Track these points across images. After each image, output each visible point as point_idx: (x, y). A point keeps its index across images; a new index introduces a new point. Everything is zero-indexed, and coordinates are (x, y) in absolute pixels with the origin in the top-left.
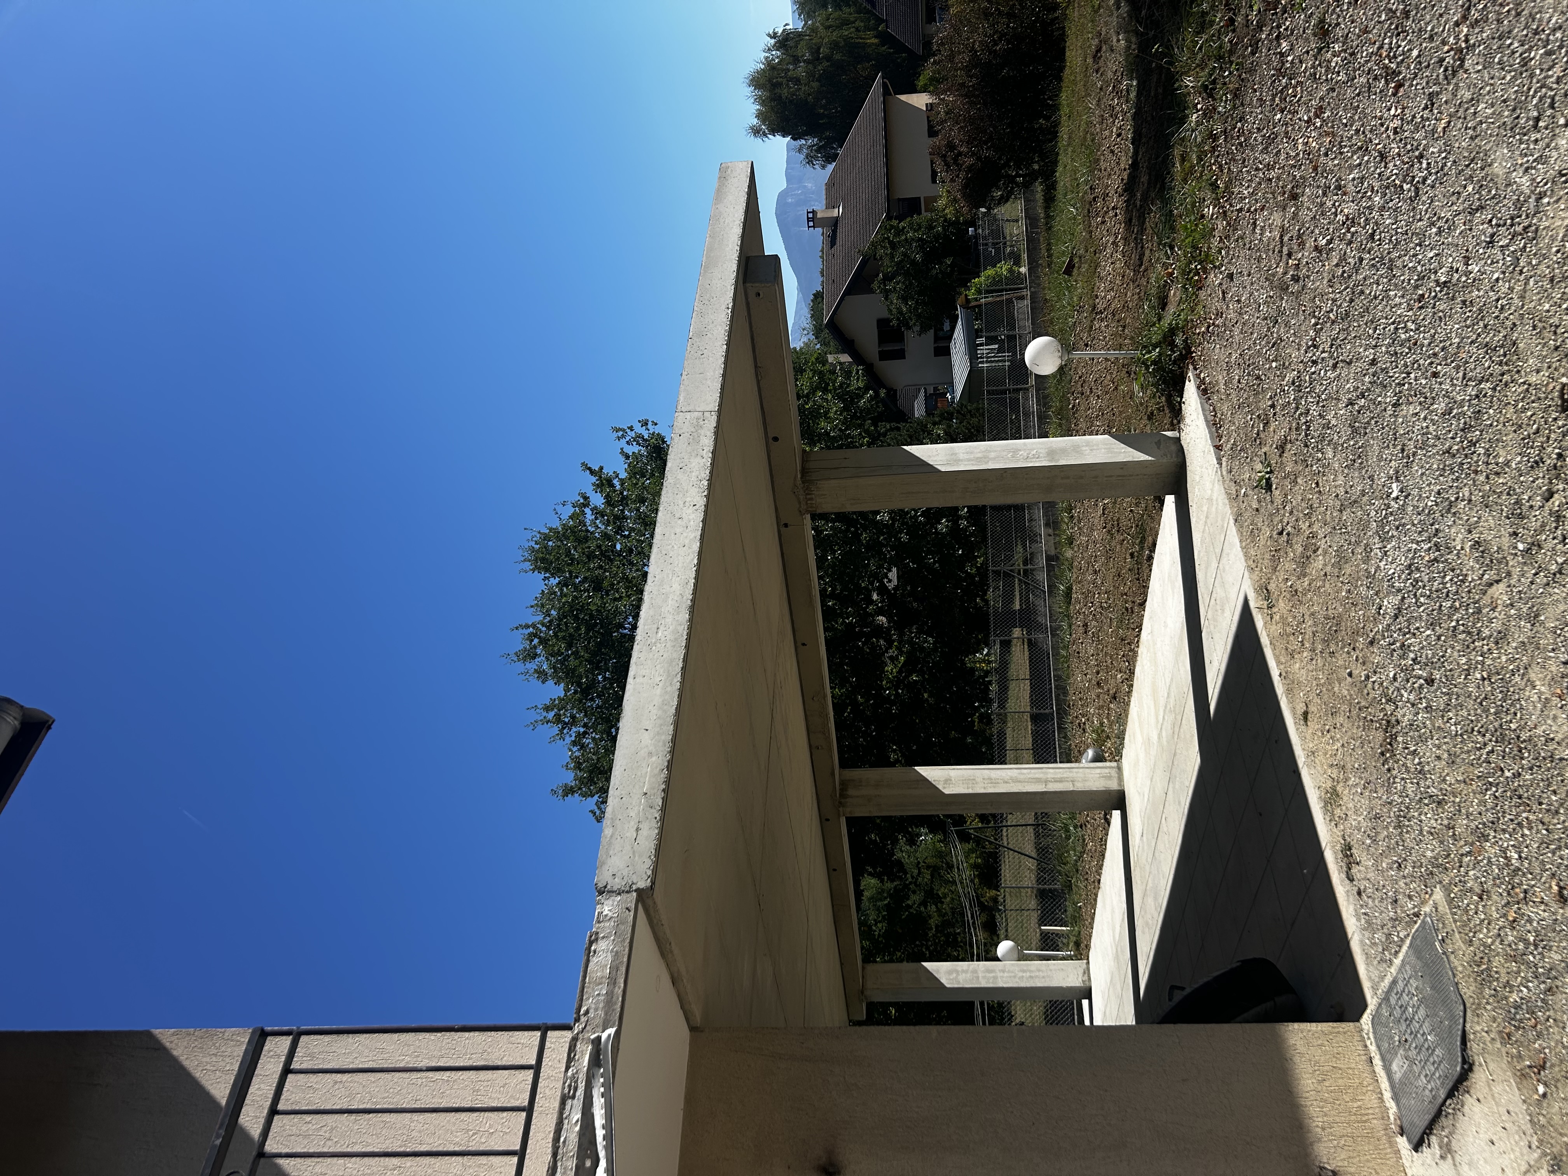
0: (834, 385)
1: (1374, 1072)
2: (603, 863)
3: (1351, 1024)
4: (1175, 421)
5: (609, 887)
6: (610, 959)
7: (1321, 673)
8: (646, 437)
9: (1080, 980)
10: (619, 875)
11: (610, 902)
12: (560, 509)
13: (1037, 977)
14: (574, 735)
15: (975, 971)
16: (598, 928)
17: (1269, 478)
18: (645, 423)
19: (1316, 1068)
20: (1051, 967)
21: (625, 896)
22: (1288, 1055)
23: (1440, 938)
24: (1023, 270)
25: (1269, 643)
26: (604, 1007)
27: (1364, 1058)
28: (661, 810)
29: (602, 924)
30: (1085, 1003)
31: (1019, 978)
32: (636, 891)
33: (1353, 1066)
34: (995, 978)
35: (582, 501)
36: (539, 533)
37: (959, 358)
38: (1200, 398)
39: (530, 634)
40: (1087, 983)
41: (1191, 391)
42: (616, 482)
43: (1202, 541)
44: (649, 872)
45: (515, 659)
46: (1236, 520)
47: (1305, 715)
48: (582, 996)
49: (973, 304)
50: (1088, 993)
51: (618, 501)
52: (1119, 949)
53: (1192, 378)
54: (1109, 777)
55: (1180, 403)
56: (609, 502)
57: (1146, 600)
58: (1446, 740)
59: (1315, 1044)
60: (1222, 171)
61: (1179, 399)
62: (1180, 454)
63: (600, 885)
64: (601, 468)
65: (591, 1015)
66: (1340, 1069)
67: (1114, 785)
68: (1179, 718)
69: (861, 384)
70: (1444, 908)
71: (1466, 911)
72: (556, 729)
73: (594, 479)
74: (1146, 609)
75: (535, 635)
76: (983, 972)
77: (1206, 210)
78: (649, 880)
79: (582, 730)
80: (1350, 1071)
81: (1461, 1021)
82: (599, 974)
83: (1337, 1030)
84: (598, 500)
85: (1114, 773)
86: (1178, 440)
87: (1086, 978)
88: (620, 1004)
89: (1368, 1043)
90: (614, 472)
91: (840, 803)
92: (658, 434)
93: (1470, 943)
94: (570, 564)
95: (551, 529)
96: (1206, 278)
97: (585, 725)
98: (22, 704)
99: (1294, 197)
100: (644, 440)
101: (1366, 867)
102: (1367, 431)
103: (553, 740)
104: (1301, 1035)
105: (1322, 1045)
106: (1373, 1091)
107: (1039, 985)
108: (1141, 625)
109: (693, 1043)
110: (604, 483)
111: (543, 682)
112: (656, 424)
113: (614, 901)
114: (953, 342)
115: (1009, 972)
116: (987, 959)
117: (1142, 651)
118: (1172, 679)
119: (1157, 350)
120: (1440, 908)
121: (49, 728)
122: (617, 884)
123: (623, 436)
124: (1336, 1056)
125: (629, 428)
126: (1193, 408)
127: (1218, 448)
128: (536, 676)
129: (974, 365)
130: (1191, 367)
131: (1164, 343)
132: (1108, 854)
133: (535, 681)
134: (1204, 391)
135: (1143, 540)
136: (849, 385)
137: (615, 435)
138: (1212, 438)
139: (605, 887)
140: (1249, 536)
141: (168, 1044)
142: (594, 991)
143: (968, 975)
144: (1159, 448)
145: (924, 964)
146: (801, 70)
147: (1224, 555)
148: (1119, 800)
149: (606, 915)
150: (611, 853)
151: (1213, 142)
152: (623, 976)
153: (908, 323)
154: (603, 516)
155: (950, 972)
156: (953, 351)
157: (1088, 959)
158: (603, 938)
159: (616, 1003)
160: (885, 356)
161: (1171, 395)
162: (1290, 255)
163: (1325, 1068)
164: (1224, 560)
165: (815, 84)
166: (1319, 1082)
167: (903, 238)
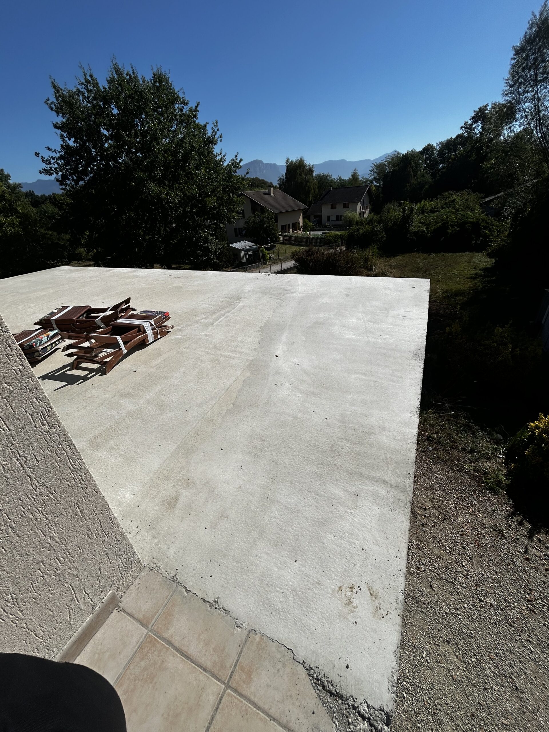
8: (216, 137)
14: (82, 90)
36: (169, 78)
64: (199, 112)
72: (82, 80)
73: (194, 108)
79: (86, 95)
90: (198, 118)
92: (217, 142)
95: (171, 84)
103: (77, 78)
110: (193, 113)
114: (246, 242)
123: (214, 125)
125: (218, 128)
129: (241, 250)
137: (214, 121)
146: (303, 176)
165: (300, 181)
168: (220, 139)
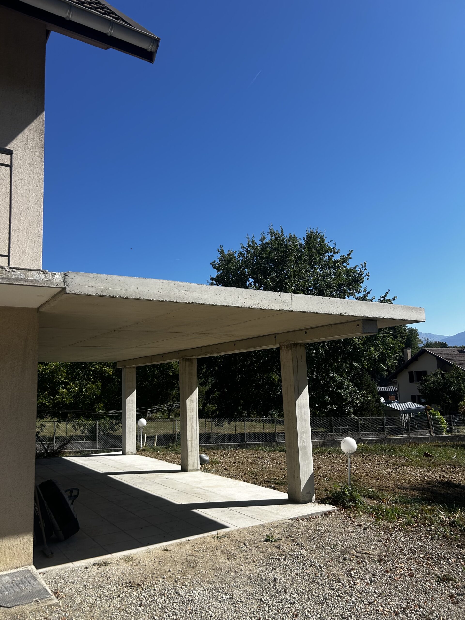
0: (389, 353)
1: (12, 569)
2: (78, 274)
3: (32, 561)
4: (319, 500)
5: (67, 277)
6: (36, 279)
7: (179, 558)
8: (362, 276)
9: (129, 451)
10: (72, 280)
11: (60, 277)
12: (333, 242)
13: (130, 434)
14: (243, 253)
15: (132, 410)
16: (49, 274)
17: (270, 541)
18: (368, 275)
19: (14, 547)
20: (134, 440)
21: (63, 283)
22: (20, 536)
23: (39, 600)
24: (444, 434)
25: (204, 536)
26: (16, 278)
27: (18, 565)
28: (101, 295)
29: (51, 275)
30: (121, 453)
31: (130, 427)
32: (65, 287)
33: (15, 561)
34: (130, 418)
35: (336, 251)
36: (324, 235)
37: (405, 406)
38: (323, 512)
39: (279, 234)
40: (128, 454)
41: (328, 508)
42: (345, 264)
43: (263, 510)
44: (73, 292)
45: (270, 229)
46: (262, 525)
47: (166, 550)
48: (21, 269)
49: (428, 412)
50: (124, 454)
51: (336, 265)
52: (131, 467)
53: (334, 509)
54: (193, 466)
55: (326, 503)
56: (335, 262)
57: (255, 484)
58: (114, 610)
59: (24, 547)
60: (413, 528)
61: (328, 503)
62: (304, 502)
63: (68, 274)
64: (351, 258)
65: (12, 273)
66: (14, 556)
67: (190, 468)
68: (200, 496)
69: (389, 364)
70: (49, 603)
71: (44, 612)
72: (246, 245)
73: (346, 255)
74: (252, 484)
75: (279, 236)
76: (132, 413)
77: (401, 519)
78: (70, 292)
79: (245, 256)
80: (13, 560)
81: (6, 606)
82: (30, 275)
83: (30, 556)
84: (337, 257)
85: (195, 468)
86: (311, 501)
87: (129, 453)
88: (17, 283)
89: (23, 568)
90: (349, 263)
91: (183, 359)
92: (363, 281)
93: (31, 612)
94: (309, 248)
95: (325, 239)
96: (373, 518)
97: (247, 257)
98: (157, 51)
99: (380, 561)
100: (361, 275)
101: (95, 571)
102: (259, 587)
103: (241, 244)
104: (28, 541)
105: (24, 549)
106: (4, 568)
107: (127, 435)
108: (247, 482)
109: (33, 309)
110: (344, 260)
111: (260, 240)
112: (368, 280)
113: (61, 279)
114: (413, 403)
115: (132, 423)
116: (137, 415)
117: (237, 481)
118: (217, 494)
119: (349, 494)
120: (50, 601)
121: (150, 62)
122: (68, 280)
123: (362, 266)
124: (19, 555)
125: (366, 268)
126: (320, 509)
127: (297, 519)
128: (263, 237)
129: (402, 412)
130: (339, 508)
131: (352, 498)
132: (169, 464)
133: (261, 237)
134: (326, 514)
135: (279, 484)
136: (389, 359)
137: (363, 263)
138: (303, 516)
139: (67, 276)
140: (251, 531)
141: (39, 118)
142: (23, 274)
143: (131, 408)
144: (307, 493)
145: (136, 390)
147: (251, 519)
148: (184, 470)
149: (55, 277)
150: (82, 277)
151: (428, 525)
152: (29, 284)
153: (423, 384)
154: (329, 260)
155: (132, 400)
156: (408, 403)
157: (137, 454)
158: (45, 276)
159: (17, 282)
160: (411, 374)
161: (330, 499)
162: (357, 557)
163: (14, 550)
164: (249, 519)
166: (9, 548)
167: (461, 382)
168: (367, 277)
